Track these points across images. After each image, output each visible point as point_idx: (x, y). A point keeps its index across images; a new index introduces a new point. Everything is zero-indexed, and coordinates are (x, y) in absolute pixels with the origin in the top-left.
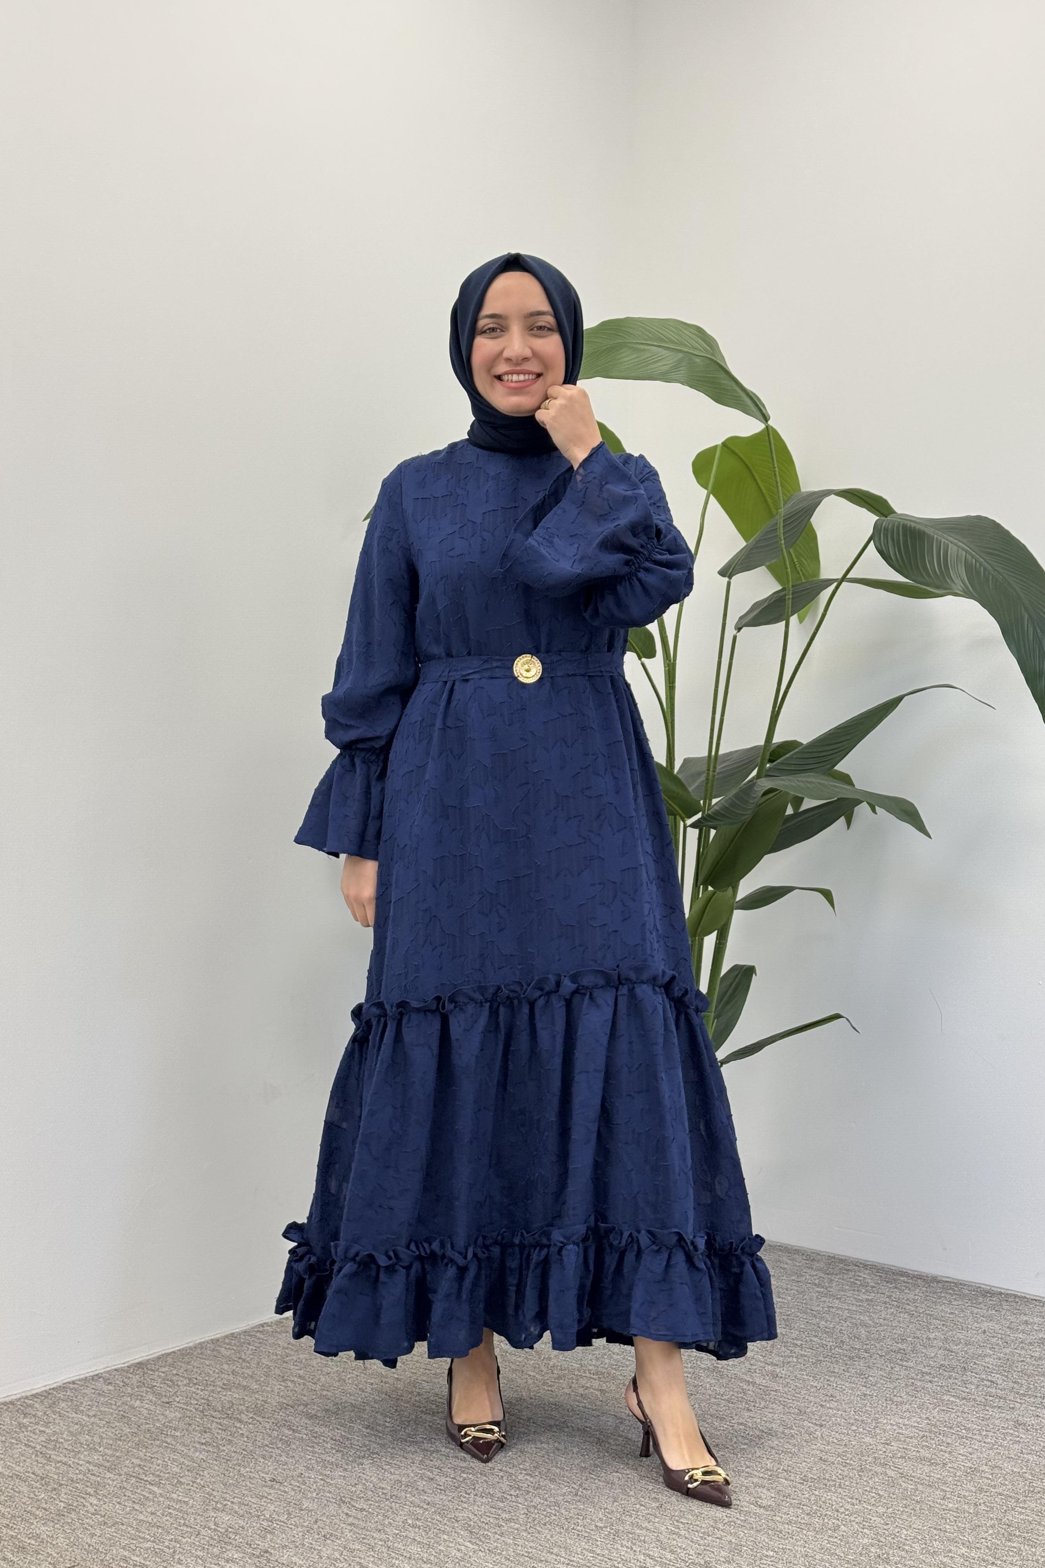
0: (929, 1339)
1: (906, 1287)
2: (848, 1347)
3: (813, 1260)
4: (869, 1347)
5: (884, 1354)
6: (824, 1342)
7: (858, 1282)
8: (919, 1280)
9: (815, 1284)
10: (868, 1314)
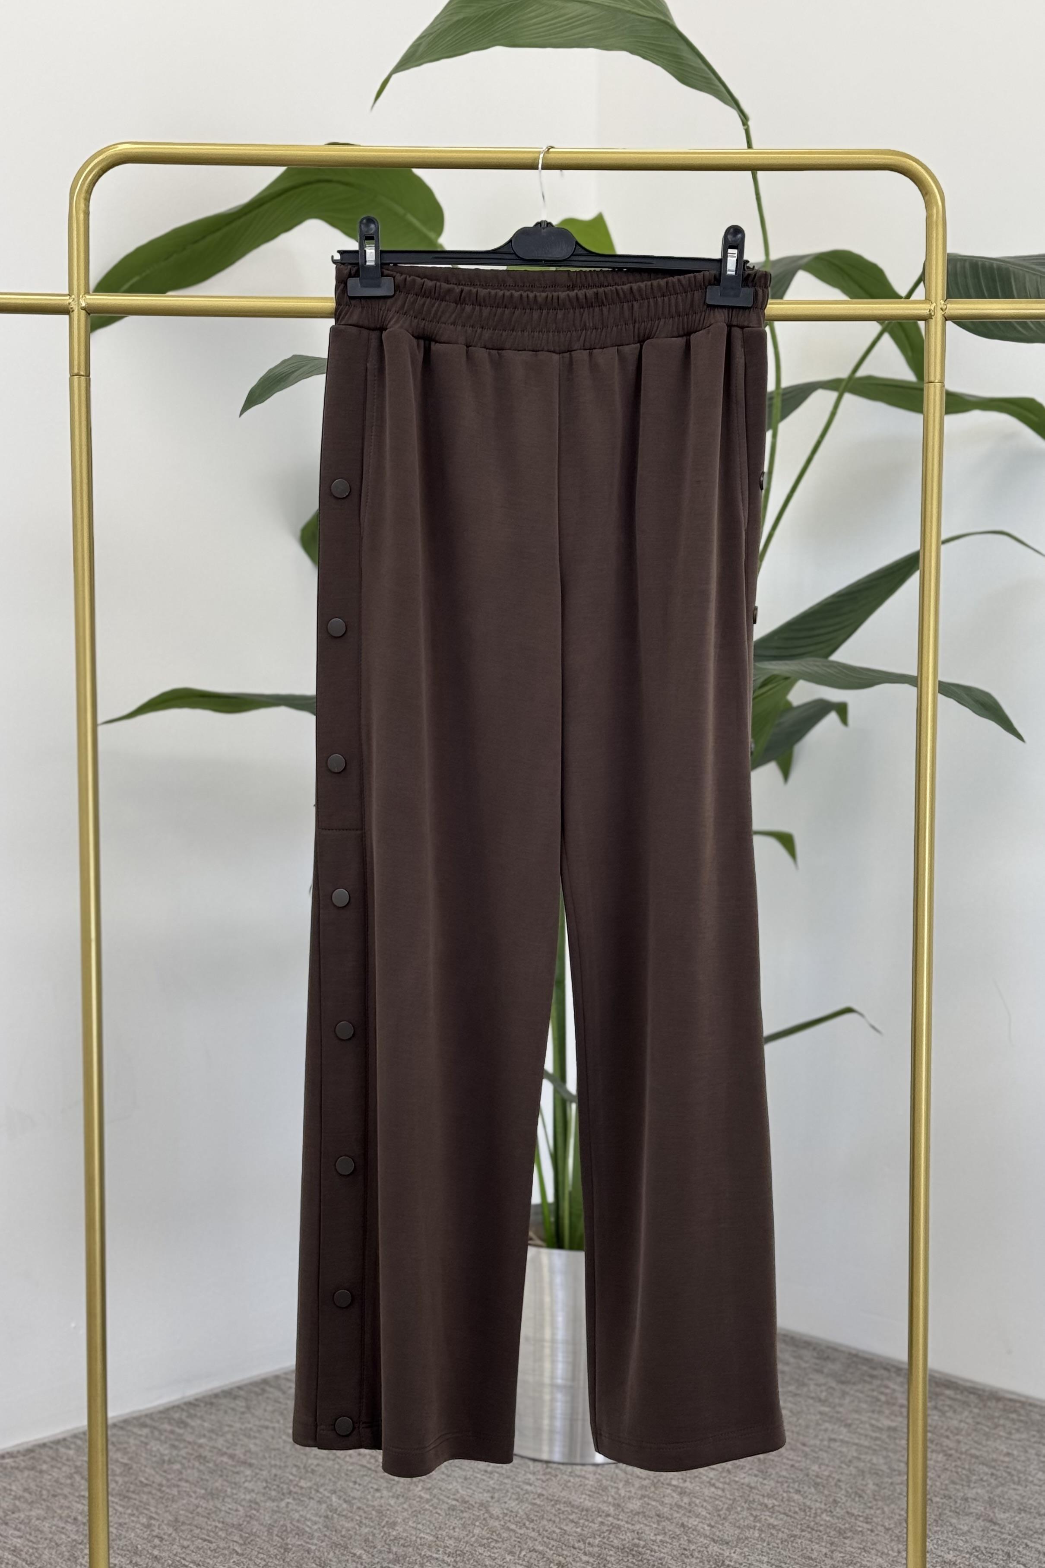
0: (966, 1499)
1: (950, 1406)
2: (842, 1512)
3: (827, 1358)
4: (872, 1512)
5: (892, 1526)
6: (808, 1503)
7: (883, 1398)
8: (972, 1396)
9: (820, 1400)
10: (884, 1453)
